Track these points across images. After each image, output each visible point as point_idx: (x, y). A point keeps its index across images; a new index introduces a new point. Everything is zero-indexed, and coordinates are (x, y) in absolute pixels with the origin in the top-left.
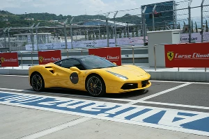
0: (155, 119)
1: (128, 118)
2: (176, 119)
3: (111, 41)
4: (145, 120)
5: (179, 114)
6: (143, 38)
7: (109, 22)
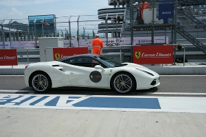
0: (54, 103)
1: (32, 104)
2: (68, 102)
3: (6, 43)
4: (46, 104)
5: (69, 97)
6: (34, 42)
7: (4, 28)
